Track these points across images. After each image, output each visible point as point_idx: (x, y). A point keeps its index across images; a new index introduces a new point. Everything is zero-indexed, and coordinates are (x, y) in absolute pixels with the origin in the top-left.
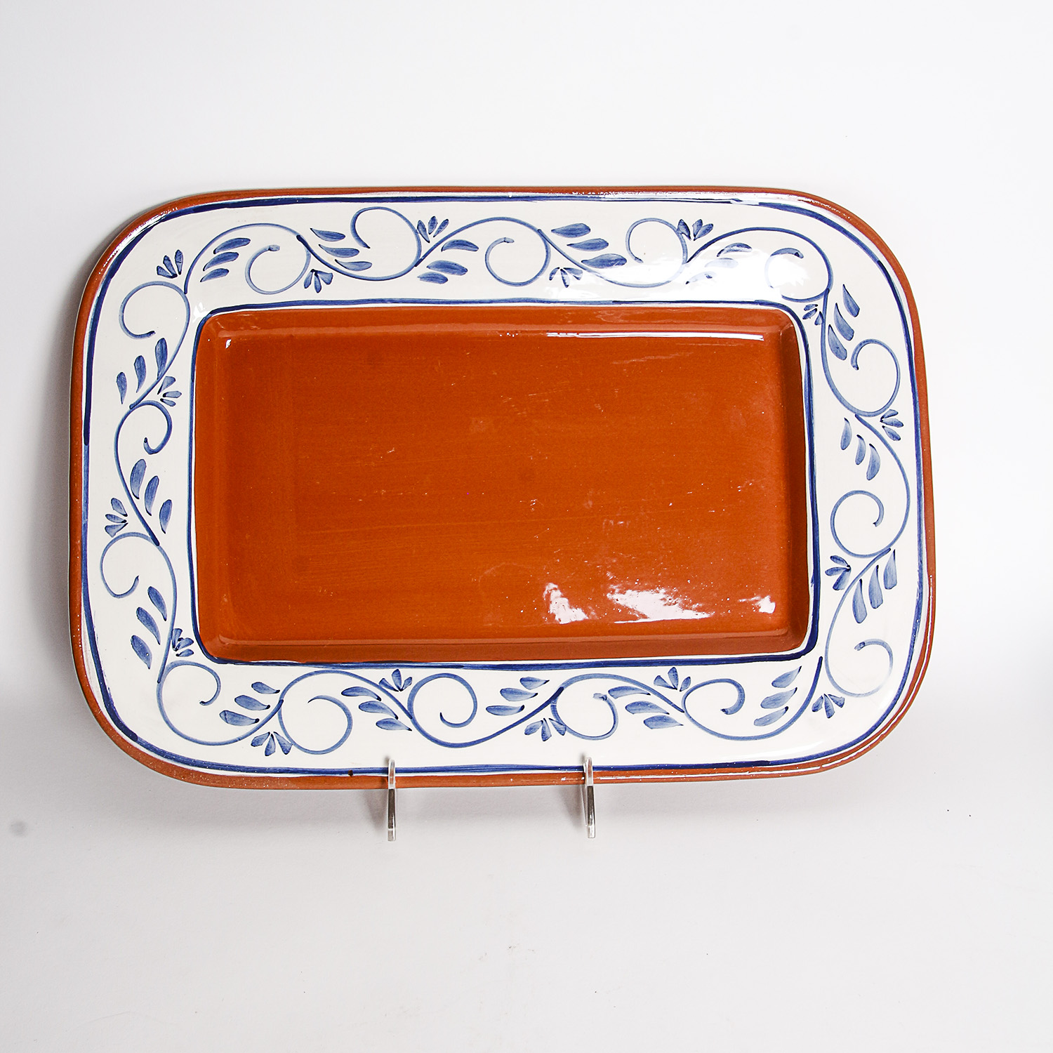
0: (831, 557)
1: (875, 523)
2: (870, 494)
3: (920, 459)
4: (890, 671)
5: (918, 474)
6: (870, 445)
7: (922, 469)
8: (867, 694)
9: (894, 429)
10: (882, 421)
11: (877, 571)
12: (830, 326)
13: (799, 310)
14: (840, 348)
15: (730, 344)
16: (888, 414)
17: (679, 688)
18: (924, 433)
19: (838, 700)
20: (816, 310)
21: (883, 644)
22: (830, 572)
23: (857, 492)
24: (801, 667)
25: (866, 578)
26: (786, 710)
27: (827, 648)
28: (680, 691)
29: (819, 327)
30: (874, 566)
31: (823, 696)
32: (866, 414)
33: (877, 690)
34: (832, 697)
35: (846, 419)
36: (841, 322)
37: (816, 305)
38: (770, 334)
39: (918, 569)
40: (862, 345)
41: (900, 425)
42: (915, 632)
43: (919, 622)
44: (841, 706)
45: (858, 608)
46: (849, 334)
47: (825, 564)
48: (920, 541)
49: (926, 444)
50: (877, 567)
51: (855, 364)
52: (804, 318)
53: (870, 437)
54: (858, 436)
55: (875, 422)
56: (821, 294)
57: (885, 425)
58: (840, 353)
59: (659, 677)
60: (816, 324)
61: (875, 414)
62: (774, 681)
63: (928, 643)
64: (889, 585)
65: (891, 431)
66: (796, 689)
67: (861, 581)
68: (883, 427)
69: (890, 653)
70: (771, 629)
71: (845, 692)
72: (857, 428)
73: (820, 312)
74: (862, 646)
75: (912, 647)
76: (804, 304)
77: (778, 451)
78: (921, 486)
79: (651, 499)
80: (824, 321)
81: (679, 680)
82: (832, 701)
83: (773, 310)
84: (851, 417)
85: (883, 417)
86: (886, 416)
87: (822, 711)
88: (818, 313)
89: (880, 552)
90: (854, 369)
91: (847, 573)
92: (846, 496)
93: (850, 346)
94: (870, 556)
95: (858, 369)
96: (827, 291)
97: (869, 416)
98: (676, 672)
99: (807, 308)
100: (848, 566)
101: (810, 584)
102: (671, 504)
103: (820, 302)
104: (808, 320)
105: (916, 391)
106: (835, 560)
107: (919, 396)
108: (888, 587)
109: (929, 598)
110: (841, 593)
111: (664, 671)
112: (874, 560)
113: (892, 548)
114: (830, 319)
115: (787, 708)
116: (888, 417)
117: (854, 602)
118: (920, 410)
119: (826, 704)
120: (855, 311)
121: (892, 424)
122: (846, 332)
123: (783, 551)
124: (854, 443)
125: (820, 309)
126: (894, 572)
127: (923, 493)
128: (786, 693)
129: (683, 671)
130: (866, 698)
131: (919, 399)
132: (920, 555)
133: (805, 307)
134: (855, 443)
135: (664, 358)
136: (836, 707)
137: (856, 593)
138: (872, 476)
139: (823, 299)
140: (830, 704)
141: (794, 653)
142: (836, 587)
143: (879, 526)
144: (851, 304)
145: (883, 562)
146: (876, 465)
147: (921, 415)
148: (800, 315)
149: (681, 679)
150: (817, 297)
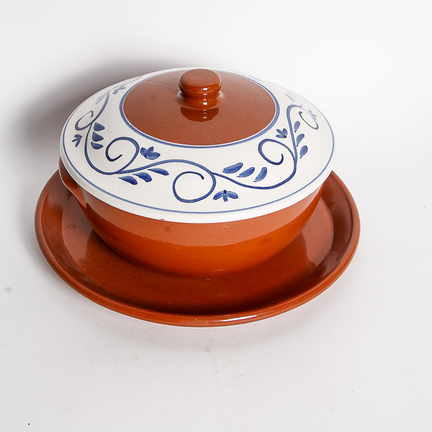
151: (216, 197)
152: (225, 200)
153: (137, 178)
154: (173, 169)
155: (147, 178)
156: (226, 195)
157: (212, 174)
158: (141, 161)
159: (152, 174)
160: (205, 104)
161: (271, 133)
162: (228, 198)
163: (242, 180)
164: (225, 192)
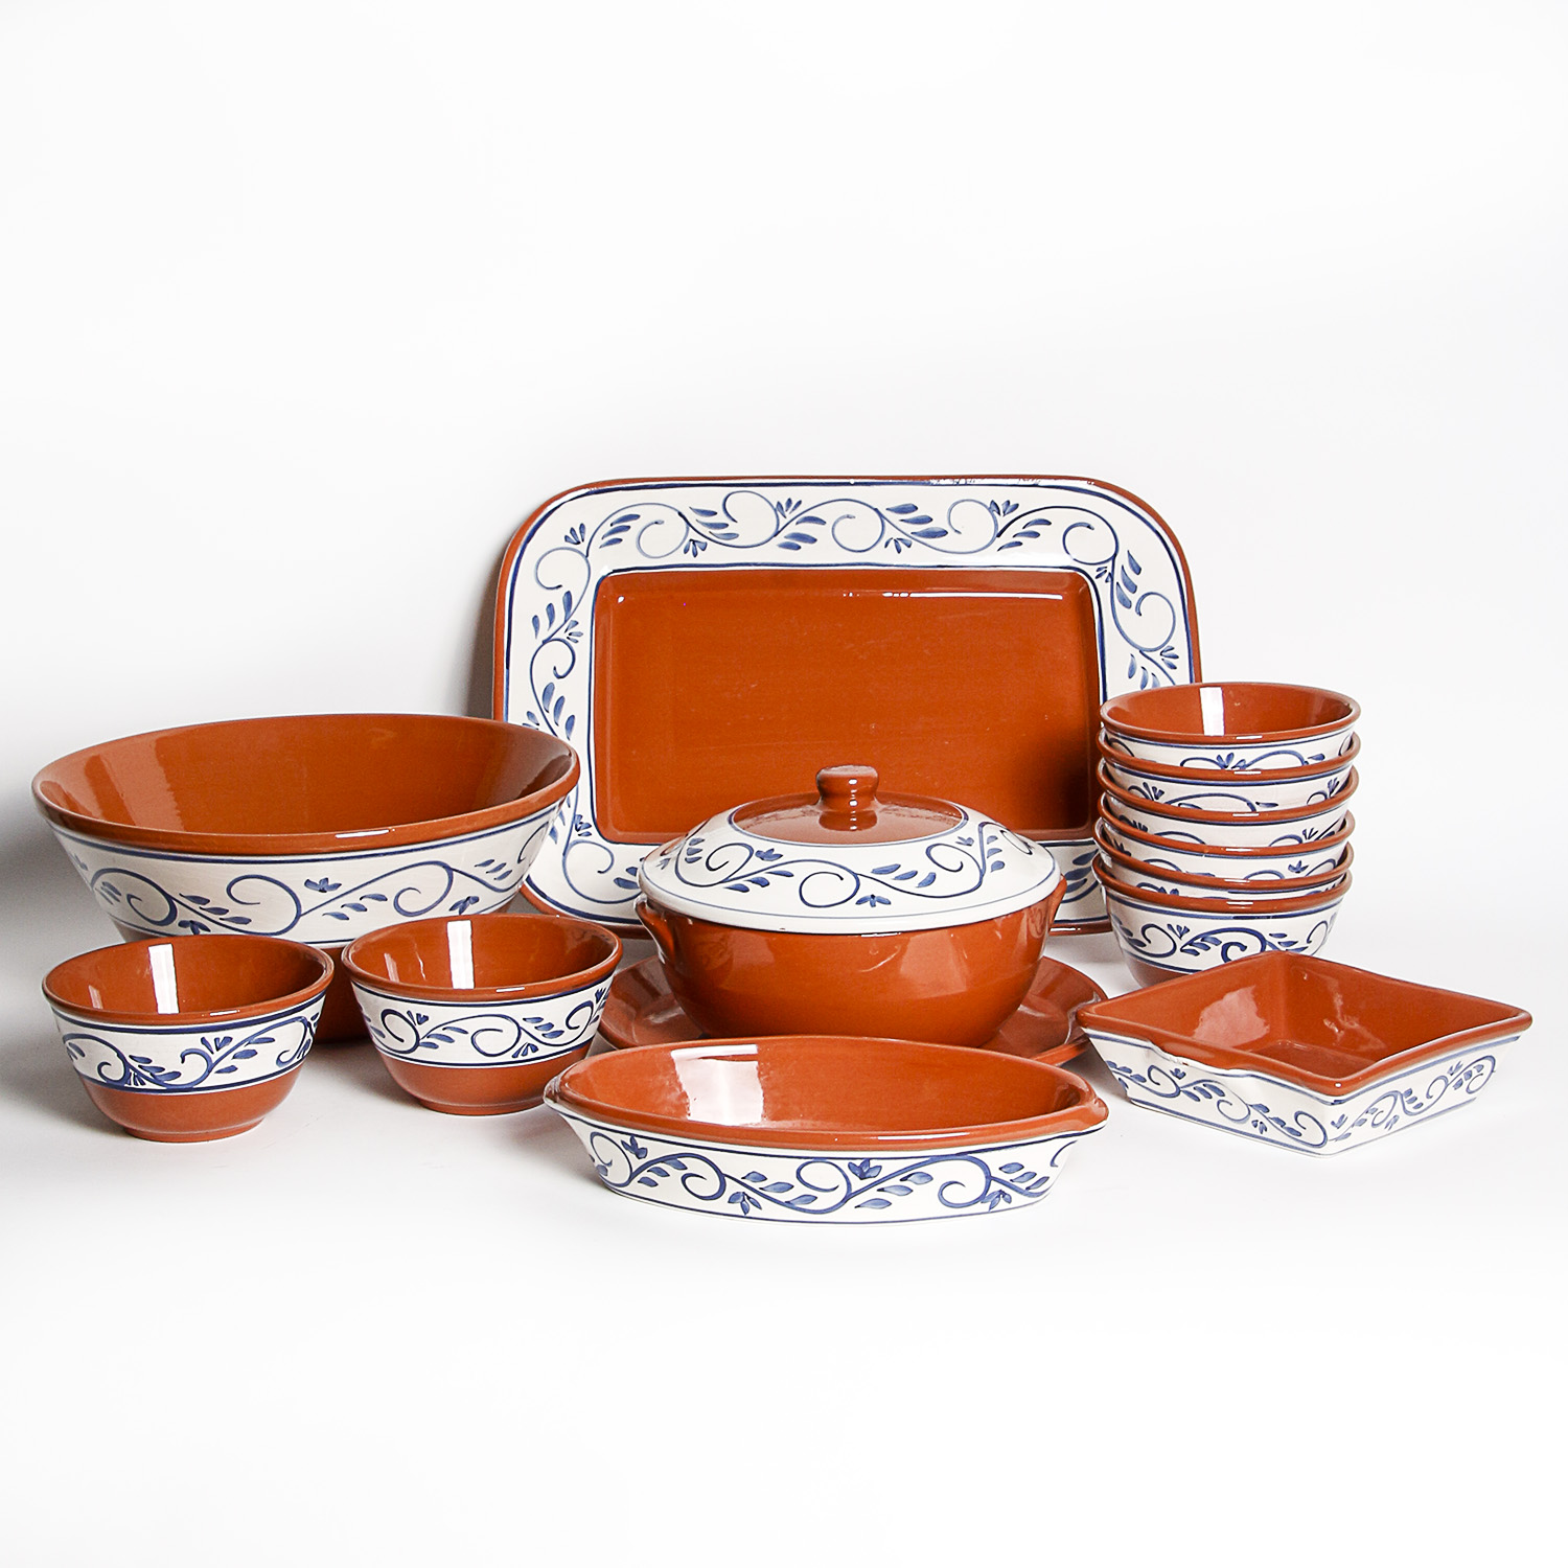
6: (1152, 674)
9: (1172, 660)
10: (1161, 655)
12: (1117, 583)
13: (1092, 571)
14: (1127, 600)
16: (1167, 649)
20: (1106, 571)
29: (1109, 584)
32: (1149, 650)
35: (1132, 655)
36: (1127, 580)
37: (1106, 568)
38: (1070, 594)
40: (1144, 597)
41: (1176, 657)
46: (1133, 589)
51: (1138, 612)
52: (1097, 577)
53: (1152, 668)
54: (1142, 667)
55: (1156, 656)
56: (1110, 558)
57: (1163, 657)
58: (1127, 604)
60: (1107, 581)
61: (1156, 650)
62: (1075, 860)
65: (1169, 662)
68: (1163, 659)
72: (1141, 661)
73: (1109, 572)
76: (1096, 567)
80: (1112, 580)
83: (1070, 573)
84: (1136, 653)
85: (1162, 652)
90: (1138, 616)
93: (1134, 598)
95: (1141, 615)
96: (1115, 555)
97: (1151, 651)
99: (1098, 570)
103: (1110, 564)
104: (1099, 579)
105: (1189, 631)
107: (1192, 634)
114: (1118, 577)
116: (1166, 651)
118: (1193, 645)
120: (1138, 570)
121: (1170, 657)
122: (1131, 587)
124: (1139, 674)
125: (1109, 570)
128: (1085, 869)
131: (1192, 638)
133: (1096, 569)
134: (1139, 672)
144: (1134, 565)
147: (1194, 649)
148: (1093, 576)
150: (1107, 561)
151: (859, 902)
152: (873, 905)
153: (749, 885)
154: (801, 872)
155: (764, 883)
156: (873, 900)
157: (855, 875)
158: (756, 864)
159: (769, 877)
160: (853, 803)
161: (951, 839)
162: (877, 903)
163: (897, 884)
164: (873, 896)
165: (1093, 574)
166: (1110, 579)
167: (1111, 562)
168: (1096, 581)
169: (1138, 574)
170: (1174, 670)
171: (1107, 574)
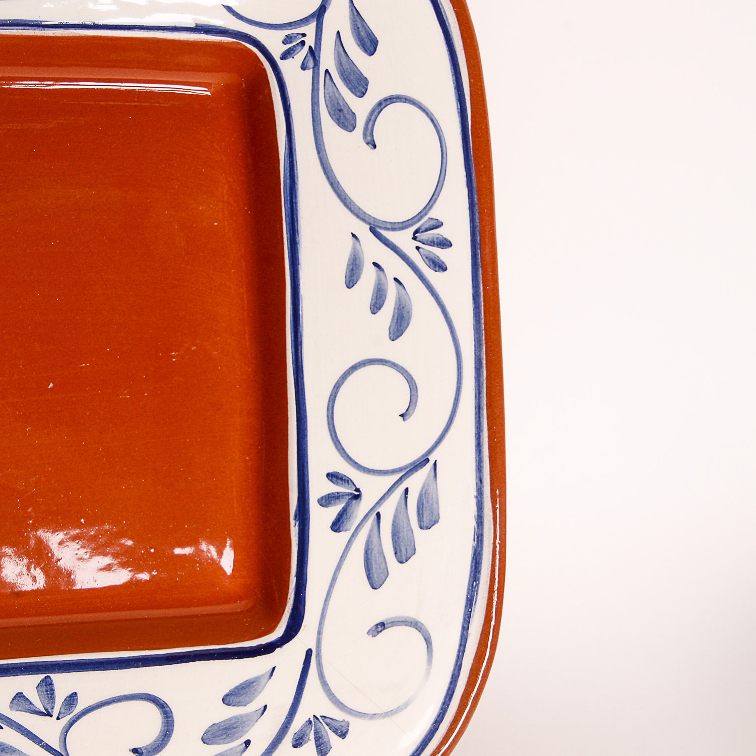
0: (328, 475)
1: (401, 415)
2: (394, 365)
3: (479, 304)
4: (428, 671)
5: (477, 329)
6: (396, 280)
7: (483, 321)
8: (387, 714)
9: (437, 251)
10: (415, 238)
11: (406, 498)
12: (327, 71)
13: (274, 42)
14: (345, 111)
15: (158, 102)
16: (427, 226)
17: (55, 715)
18: (488, 258)
19: (337, 725)
20: (303, 43)
21: (416, 625)
22: (327, 501)
23: (371, 362)
24: (274, 669)
25: (388, 511)
26: (247, 747)
27: (320, 633)
28: (58, 719)
29: (309, 73)
30: (400, 490)
31: (312, 719)
32: (389, 226)
33: (405, 706)
34: (328, 721)
35: (354, 235)
36: (346, 66)
37: (304, 35)
38: (226, 85)
39: (475, 493)
40: (381, 105)
41: (445, 244)
42: (470, 602)
43: (477, 585)
44: (343, 735)
45: (373, 563)
46: (359, 85)
47: (319, 487)
48: (479, 445)
49: (490, 277)
50: (407, 490)
51: (369, 138)
52: (284, 56)
53: (394, 266)
54: (375, 264)
55: (403, 239)
56: (312, 16)
57: (420, 245)
58: (344, 119)
59: (19, 696)
60: (304, 67)
61: (403, 226)
62: (227, 695)
63: (493, 623)
64: (426, 522)
65: (432, 256)
66: (265, 707)
67: (378, 515)
68: (418, 248)
69: (428, 641)
70: (229, 599)
71: (351, 712)
72: (372, 249)
73: (310, 47)
74: (380, 629)
75: (465, 628)
76: (282, 34)
77: (242, 290)
78: (480, 351)
79: (16, 377)
80: (316, 64)
81: (57, 699)
82: (327, 728)
83: (228, 43)
84: (363, 230)
85: (416, 232)
86: (423, 228)
87: (310, 747)
88: (306, 48)
89: (411, 464)
90: (368, 148)
91: (354, 502)
92: (354, 368)
93: (361, 107)
94: (394, 471)
95: (375, 147)
96: (322, 9)
97: (394, 229)
98: (51, 684)
99: (288, 40)
100: (357, 490)
101: (292, 522)
102: (51, 385)
103: (310, 30)
104: (289, 61)
105: (475, 185)
106: (334, 479)
107: (478, 195)
108: (425, 525)
109: (494, 543)
110: (344, 536)
111: (28, 684)
112: (401, 479)
113: (432, 458)
114: (328, 60)
115: (248, 743)
116: (426, 230)
117: (366, 552)
118: (481, 219)
119: (316, 733)
120: (369, 44)
121: (432, 243)
122: (355, 82)
123: (250, 464)
124: (368, 278)
125: (310, 41)
126: (435, 500)
127: (484, 362)
128: (247, 715)
129: (64, 683)
130: (387, 720)
131: (479, 199)
132: (479, 469)
133: (283, 37)
134: (368, 275)
135: (39, 126)
136: (333, 738)
137: (369, 536)
138: (397, 334)
139: (315, 24)
140: (324, 733)
141: (263, 643)
142: (337, 526)
143: (410, 420)
144: (363, 34)
145: (415, 482)
146: (405, 314)
147: (482, 227)
148: (276, 53)
149: (60, 696)
150: (305, 21)
165: (276, 48)
166: (311, 63)
167: (313, 26)
168: (281, 64)
169: (371, 54)
170: (440, 274)
171: (306, 49)
